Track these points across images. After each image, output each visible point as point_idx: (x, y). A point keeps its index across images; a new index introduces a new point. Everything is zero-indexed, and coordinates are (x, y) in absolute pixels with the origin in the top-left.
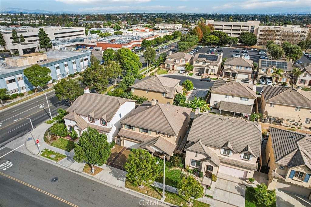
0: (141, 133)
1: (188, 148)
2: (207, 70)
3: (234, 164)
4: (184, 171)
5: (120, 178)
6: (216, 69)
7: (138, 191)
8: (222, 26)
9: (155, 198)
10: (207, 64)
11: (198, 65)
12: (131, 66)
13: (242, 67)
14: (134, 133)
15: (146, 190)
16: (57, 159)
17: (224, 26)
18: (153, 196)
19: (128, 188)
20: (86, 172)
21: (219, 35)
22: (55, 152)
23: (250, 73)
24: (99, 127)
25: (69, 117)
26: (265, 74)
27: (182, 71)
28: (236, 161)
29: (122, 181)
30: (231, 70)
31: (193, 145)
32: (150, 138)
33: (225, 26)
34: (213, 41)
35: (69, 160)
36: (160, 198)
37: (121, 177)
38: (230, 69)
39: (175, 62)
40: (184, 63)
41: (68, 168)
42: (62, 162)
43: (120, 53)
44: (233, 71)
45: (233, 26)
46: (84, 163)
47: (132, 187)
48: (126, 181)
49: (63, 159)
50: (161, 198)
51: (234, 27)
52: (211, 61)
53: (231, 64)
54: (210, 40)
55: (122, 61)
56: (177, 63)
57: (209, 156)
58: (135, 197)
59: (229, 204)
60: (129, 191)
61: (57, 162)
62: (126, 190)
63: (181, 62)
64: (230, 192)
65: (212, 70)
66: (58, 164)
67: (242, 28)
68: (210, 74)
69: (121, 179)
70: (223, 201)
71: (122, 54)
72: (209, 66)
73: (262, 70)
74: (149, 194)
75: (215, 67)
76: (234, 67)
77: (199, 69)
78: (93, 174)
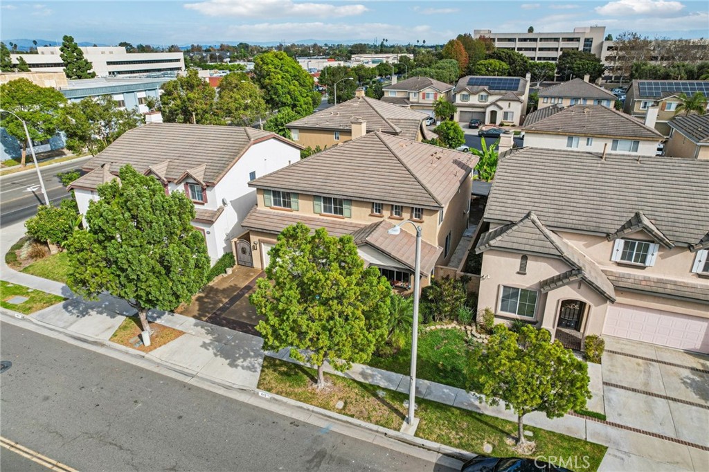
0: (317, 216)
1: (492, 242)
2: (494, 114)
3: (668, 291)
4: (474, 332)
5: (240, 362)
6: (516, 109)
7: (305, 401)
8: (513, 40)
9: (377, 423)
10: (491, 99)
11: (469, 102)
12: (291, 98)
13: (585, 99)
15: (341, 395)
16: (28, 306)
17: (517, 40)
18: (369, 419)
19: (269, 390)
20: (122, 342)
21: (509, 58)
22: (28, 288)
25: (88, 182)
28: (675, 283)
29: (251, 368)
31: (509, 231)
32: (351, 228)
33: (521, 40)
35: (70, 312)
36: (395, 425)
37: (245, 356)
39: (408, 99)
40: (430, 101)
41: (60, 332)
42: (42, 317)
43: (261, 63)
45: (541, 39)
46: (119, 317)
47: (286, 386)
48: (262, 371)
49: (51, 307)
50: (400, 425)
51: (543, 42)
52: (503, 92)
53: (556, 95)
54: (487, 70)
55: (267, 81)
56: (412, 103)
57: (573, 264)
58: (295, 423)
59: (683, 442)
61: (26, 317)
62: (264, 400)
63: (424, 98)
64: (667, 398)
65: (506, 114)
66: (31, 321)
67: (562, 44)
68: (501, 125)
69: (246, 364)
70: (654, 431)
71: (267, 64)
72: (499, 103)
74: (353, 409)
75: (513, 104)
76: (564, 101)
77: (470, 115)
78: (143, 348)
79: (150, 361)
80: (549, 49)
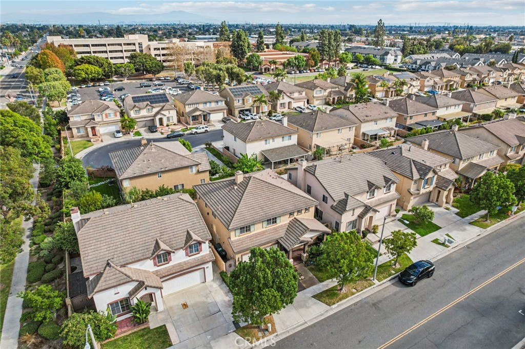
0: (265, 229)
2: (161, 120)
6: (173, 113)
7: (347, 298)
8: (88, 46)
9: (369, 287)
10: (155, 110)
11: (140, 115)
13: (210, 102)
14: (256, 235)
15: (350, 288)
17: (91, 46)
18: (366, 288)
19: (334, 304)
20: (258, 339)
21: (97, 62)
23: (224, 109)
24: (185, 263)
26: (243, 106)
27: (118, 132)
28: (381, 198)
29: (315, 304)
30: (201, 110)
33: (93, 45)
34: (93, 75)
36: (372, 283)
38: (197, 109)
39: (94, 119)
40: (112, 118)
44: (203, 111)
45: (109, 45)
47: (336, 299)
48: (321, 301)
51: (110, 47)
52: (161, 104)
54: (86, 73)
56: (99, 122)
58: (355, 304)
60: (338, 306)
62: (337, 308)
63: (106, 117)
65: (168, 119)
67: (125, 48)
68: (168, 126)
69: (311, 304)
72: (163, 112)
73: (237, 101)
74: (359, 289)
75: (171, 111)
76: (200, 105)
77: (144, 122)
78: (271, 333)
79: (281, 334)
80: (116, 51)
